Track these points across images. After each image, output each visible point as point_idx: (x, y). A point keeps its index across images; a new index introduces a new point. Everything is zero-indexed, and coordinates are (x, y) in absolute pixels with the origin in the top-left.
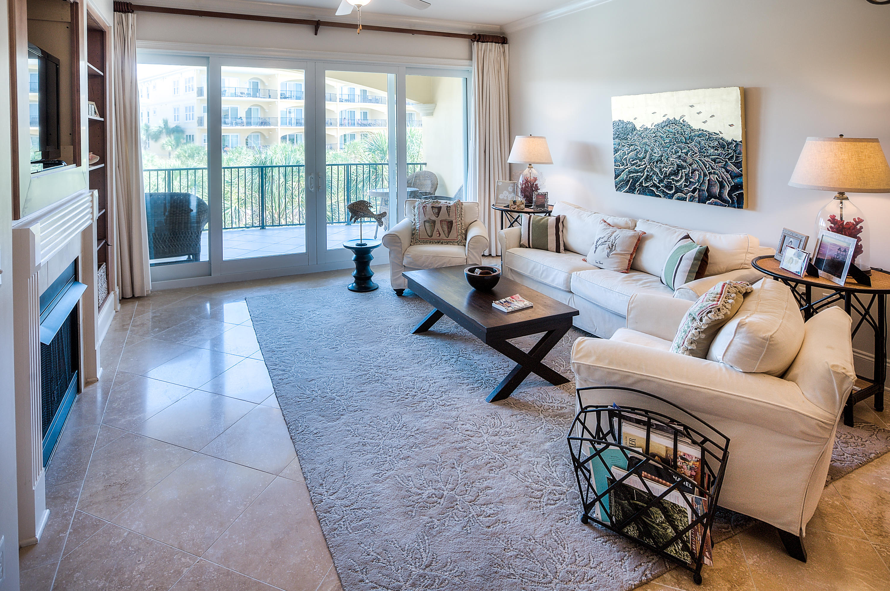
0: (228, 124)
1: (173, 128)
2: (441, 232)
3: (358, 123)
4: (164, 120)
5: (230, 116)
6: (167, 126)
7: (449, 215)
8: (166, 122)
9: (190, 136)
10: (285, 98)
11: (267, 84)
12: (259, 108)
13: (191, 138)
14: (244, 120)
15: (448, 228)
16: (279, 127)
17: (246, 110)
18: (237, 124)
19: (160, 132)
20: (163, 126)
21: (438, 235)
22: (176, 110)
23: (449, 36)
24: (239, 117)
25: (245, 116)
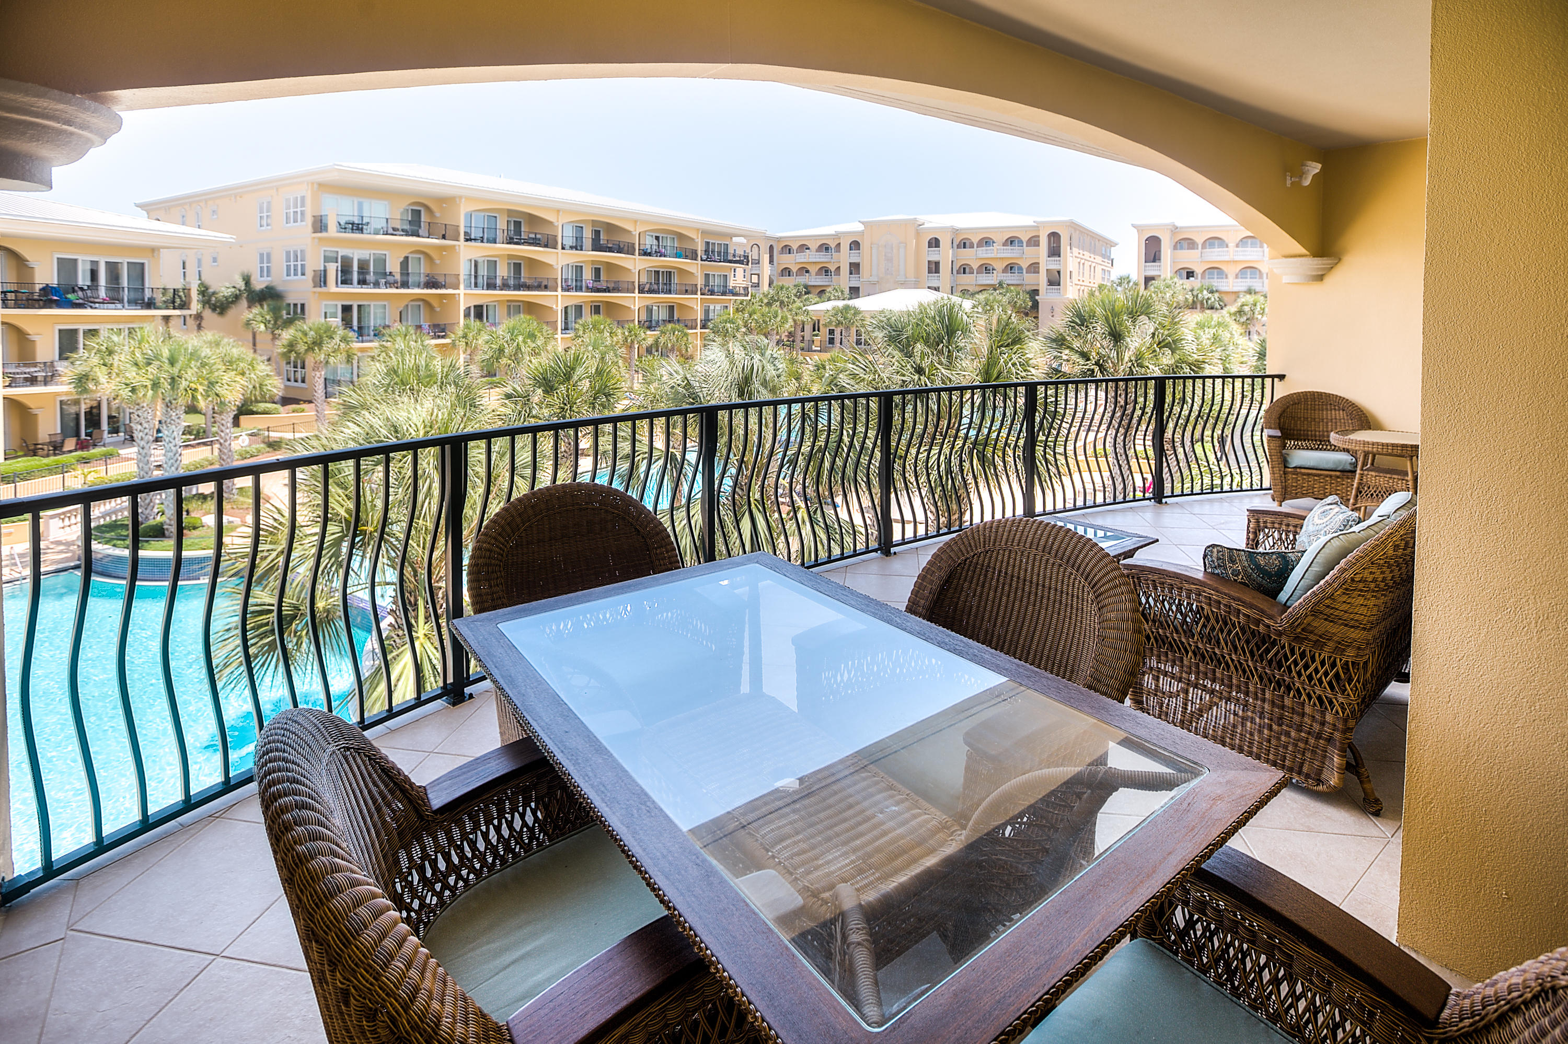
0: (370, 284)
1: (262, 291)
3: (587, 287)
4: (244, 276)
5: (372, 269)
6: (250, 286)
8: (247, 280)
9: (295, 305)
10: (471, 240)
11: (438, 214)
12: (421, 256)
13: (299, 311)
14: (398, 277)
16: (462, 291)
17: (402, 259)
18: (383, 284)
19: (236, 298)
20: (241, 285)
22: (265, 257)
24: (388, 271)
25: (399, 270)
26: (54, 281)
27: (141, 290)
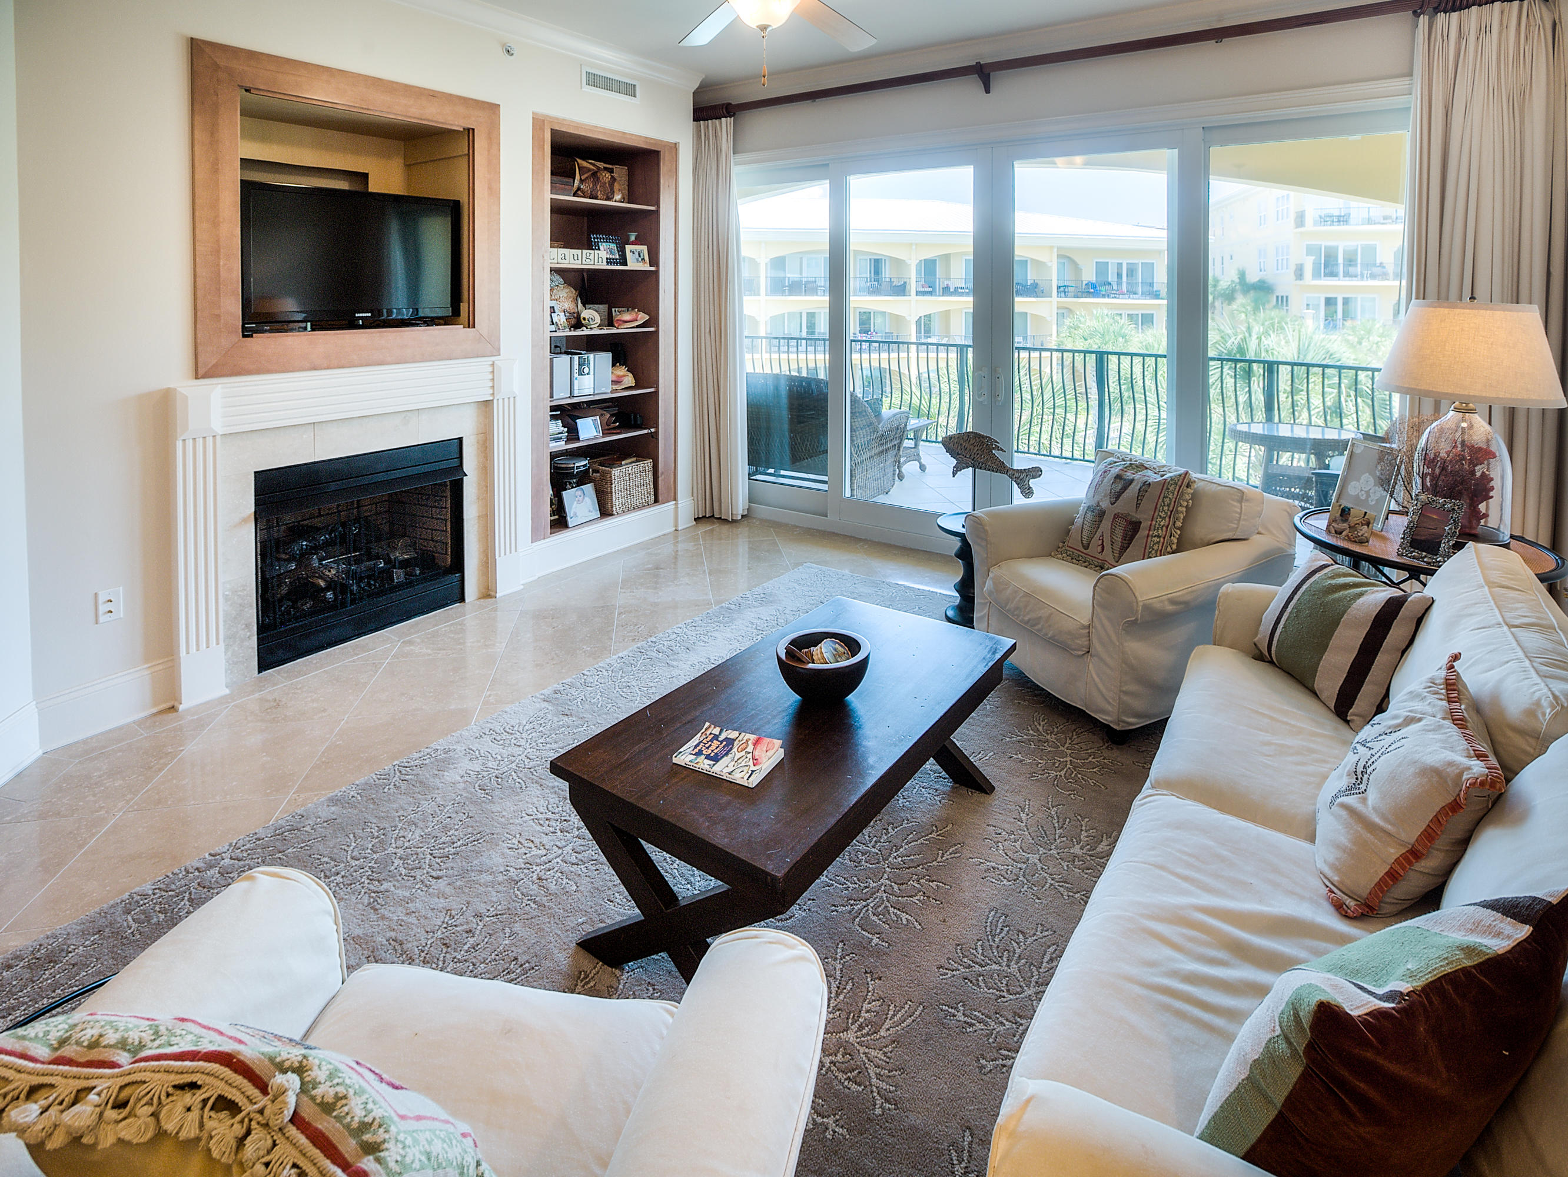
0: (1356, 276)
1: (1254, 284)
2: (1107, 543)
4: (1239, 270)
5: (1359, 261)
6: (1245, 281)
7: (1138, 505)
8: (1242, 275)
13: (1285, 300)
15: (1124, 537)
17: (1396, 249)
18: (1373, 276)
19: (1233, 291)
20: (1237, 280)
21: (1100, 549)
24: (1378, 262)
25: (1392, 261)
26: (1094, 279)
27: (1151, 284)
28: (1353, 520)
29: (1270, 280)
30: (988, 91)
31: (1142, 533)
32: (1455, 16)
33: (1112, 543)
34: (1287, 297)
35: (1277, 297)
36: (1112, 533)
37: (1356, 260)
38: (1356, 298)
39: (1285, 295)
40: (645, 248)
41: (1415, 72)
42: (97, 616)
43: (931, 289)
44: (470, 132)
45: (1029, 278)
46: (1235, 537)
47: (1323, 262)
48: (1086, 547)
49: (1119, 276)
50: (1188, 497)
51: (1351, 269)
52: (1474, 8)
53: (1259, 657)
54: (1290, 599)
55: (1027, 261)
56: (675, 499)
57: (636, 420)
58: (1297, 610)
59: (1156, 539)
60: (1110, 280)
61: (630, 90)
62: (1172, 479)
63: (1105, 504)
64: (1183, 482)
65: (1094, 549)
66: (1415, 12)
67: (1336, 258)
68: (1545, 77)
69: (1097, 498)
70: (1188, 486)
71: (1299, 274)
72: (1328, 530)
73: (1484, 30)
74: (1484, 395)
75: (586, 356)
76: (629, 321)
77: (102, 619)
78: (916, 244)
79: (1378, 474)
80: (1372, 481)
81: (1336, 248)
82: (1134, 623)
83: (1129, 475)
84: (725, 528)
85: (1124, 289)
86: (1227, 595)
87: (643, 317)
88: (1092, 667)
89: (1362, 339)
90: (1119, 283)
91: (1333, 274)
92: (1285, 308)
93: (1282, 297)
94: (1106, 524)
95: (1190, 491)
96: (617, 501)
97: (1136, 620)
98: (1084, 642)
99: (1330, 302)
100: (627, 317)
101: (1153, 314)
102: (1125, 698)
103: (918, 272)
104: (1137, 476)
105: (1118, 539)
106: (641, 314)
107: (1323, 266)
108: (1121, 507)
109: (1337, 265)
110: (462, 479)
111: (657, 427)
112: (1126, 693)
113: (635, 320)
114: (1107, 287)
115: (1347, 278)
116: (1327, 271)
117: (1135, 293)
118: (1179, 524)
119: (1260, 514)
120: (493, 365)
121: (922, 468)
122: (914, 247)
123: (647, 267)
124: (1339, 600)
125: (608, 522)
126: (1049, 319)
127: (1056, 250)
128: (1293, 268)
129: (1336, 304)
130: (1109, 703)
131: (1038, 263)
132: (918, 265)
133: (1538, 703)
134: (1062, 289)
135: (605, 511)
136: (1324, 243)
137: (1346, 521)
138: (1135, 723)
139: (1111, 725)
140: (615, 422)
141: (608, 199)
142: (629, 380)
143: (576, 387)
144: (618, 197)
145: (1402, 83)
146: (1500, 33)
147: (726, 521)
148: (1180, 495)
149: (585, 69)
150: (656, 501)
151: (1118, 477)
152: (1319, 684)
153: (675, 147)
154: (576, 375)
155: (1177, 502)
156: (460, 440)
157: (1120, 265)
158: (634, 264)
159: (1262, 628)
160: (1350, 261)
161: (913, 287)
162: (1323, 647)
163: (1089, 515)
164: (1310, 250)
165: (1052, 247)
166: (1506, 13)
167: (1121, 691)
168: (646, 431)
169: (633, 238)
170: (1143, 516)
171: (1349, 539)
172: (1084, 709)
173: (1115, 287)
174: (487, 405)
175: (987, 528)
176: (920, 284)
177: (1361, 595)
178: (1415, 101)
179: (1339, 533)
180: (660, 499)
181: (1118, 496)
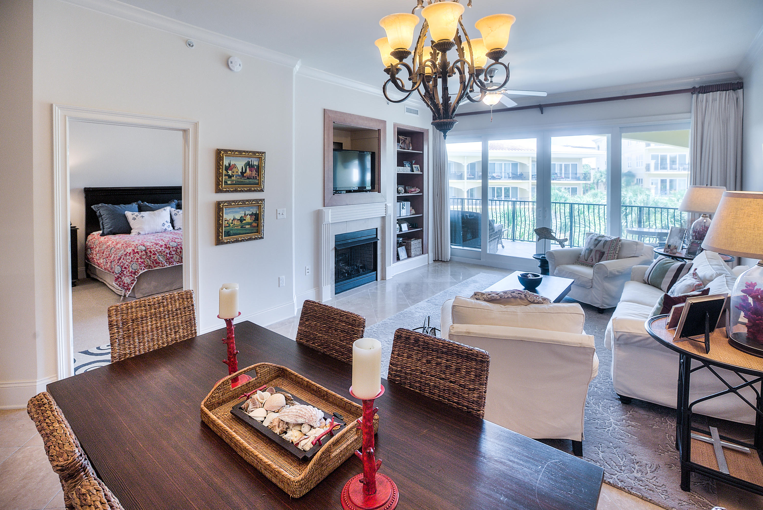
2: (594, 259)
7: (603, 247)
15: (599, 257)
21: (591, 261)
23: (660, 95)
27: (576, 174)
28: (671, 248)
29: (634, 172)
30: (542, 113)
31: (605, 255)
32: (705, 95)
33: (596, 259)
34: (642, 179)
35: (637, 179)
36: (595, 256)
37: (676, 161)
38: (676, 180)
39: (641, 178)
40: (418, 166)
41: (692, 111)
42: (306, 273)
43: (473, 177)
44: (379, 130)
45: (518, 171)
46: (635, 256)
47: (659, 162)
48: (587, 260)
49: (561, 170)
50: (620, 244)
51: (674, 166)
52: (711, 93)
53: (645, 283)
54: (654, 267)
55: (517, 164)
56: (428, 253)
57: (416, 225)
58: (656, 270)
59: (610, 257)
60: (556, 172)
61: (416, 112)
62: (614, 239)
63: (592, 247)
64: (618, 240)
65: (589, 261)
66: (692, 93)
67: (666, 159)
68: (734, 114)
69: (589, 246)
70: (620, 241)
71: (648, 168)
72: (664, 252)
73: (714, 100)
74: (709, 211)
75: (404, 203)
76: (414, 192)
77: (307, 274)
78: (467, 157)
79: (679, 236)
80: (678, 238)
81: (666, 155)
82: (606, 277)
83: (600, 239)
84: (443, 264)
85: (563, 176)
86: (634, 268)
87: (418, 190)
88: (593, 291)
89: (679, 199)
90: (561, 174)
91: (664, 168)
92: (641, 184)
93: (640, 179)
94: (593, 253)
95: (620, 242)
96: (413, 253)
97: (607, 276)
98: (590, 284)
99: (663, 182)
100: (413, 190)
101: (576, 188)
102: (603, 299)
103: (468, 169)
104: (603, 239)
105: (598, 257)
106: (417, 189)
107: (659, 165)
108: (597, 248)
109: (667, 164)
110: (377, 241)
111: (423, 228)
112: (604, 297)
113: (415, 191)
114: (555, 175)
115: (672, 170)
116: (661, 167)
117: (568, 178)
118: (617, 252)
119: (642, 249)
120: (386, 205)
121: (503, 247)
122: (466, 158)
123: (420, 173)
124: (668, 266)
125: (410, 260)
126: (528, 190)
127: (531, 158)
128: (644, 166)
129: (666, 182)
130: (598, 300)
131: (522, 164)
132: (468, 166)
133: (713, 274)
134: (534, 176)
135: (409, 256)
136: (660, 154)
137: (670, 248)
138: (608, 307)
139: (600, 307)
140: (410, 226)
141: (408, 149)
142: (413, 212)
143: (401, 213)
144: (411, 148)
145: (688, 115)
146: (720, 100)
147: (444, 261)
148: (617, 244)
149: (406, 107)
150: (423, 253)
151: (596, 240)
152: (662, 286)
153: (428, 130)
154: (401, 209)
155: (616, 246)
156: (377, 229)
157: (561, 165)
158: (416, 172)
159: (645, 275)
160: (673, 161)
161: (466, 176)
162: (663, 277)
163: (587, 251)
164: (653, 157)
165: (529, 157)
166: (721, 95)
167: (603, 297)
168: (420, 229)
169: (414, 162)
170: (606, 250)
171: (670, 253)
172: (590, 304)
173: (559, 175)
174: (383, 218)
175: (554, 255)
176: (468, 174)
177: (674, 264)
178: (692, 121)
179: (667, 252)
180: (424, 252)
181: (596, 245)
